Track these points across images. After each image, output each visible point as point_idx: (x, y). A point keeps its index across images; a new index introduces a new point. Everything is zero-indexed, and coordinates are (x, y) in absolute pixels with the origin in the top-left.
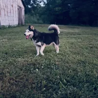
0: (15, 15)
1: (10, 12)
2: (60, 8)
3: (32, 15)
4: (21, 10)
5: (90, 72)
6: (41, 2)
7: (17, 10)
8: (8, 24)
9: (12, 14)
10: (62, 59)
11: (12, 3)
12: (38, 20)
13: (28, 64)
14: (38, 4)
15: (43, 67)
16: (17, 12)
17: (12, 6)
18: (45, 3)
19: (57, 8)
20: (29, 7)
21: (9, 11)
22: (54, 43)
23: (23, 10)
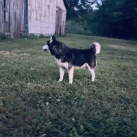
0: (51, 20)
1: (45, 16)
2: (120, 13)
3: (78, 21)
4: (61, 14)
5: (129, 120)
6: (93, 3)
7: (55, 13)
8: (40, 33)
9: (47, 18)
10: (94, 91)
11: (48, 3)
12: (85, 29)
13: (38, 93)
14: (88, 6)
15: (59, 100)
16: (54, 16)
17: (49, 7)
18: (98, 5)
19: (115, 13)
20: (76, 9)
21: (43, 14)
22: (87, 65)
23: (64, 13)
